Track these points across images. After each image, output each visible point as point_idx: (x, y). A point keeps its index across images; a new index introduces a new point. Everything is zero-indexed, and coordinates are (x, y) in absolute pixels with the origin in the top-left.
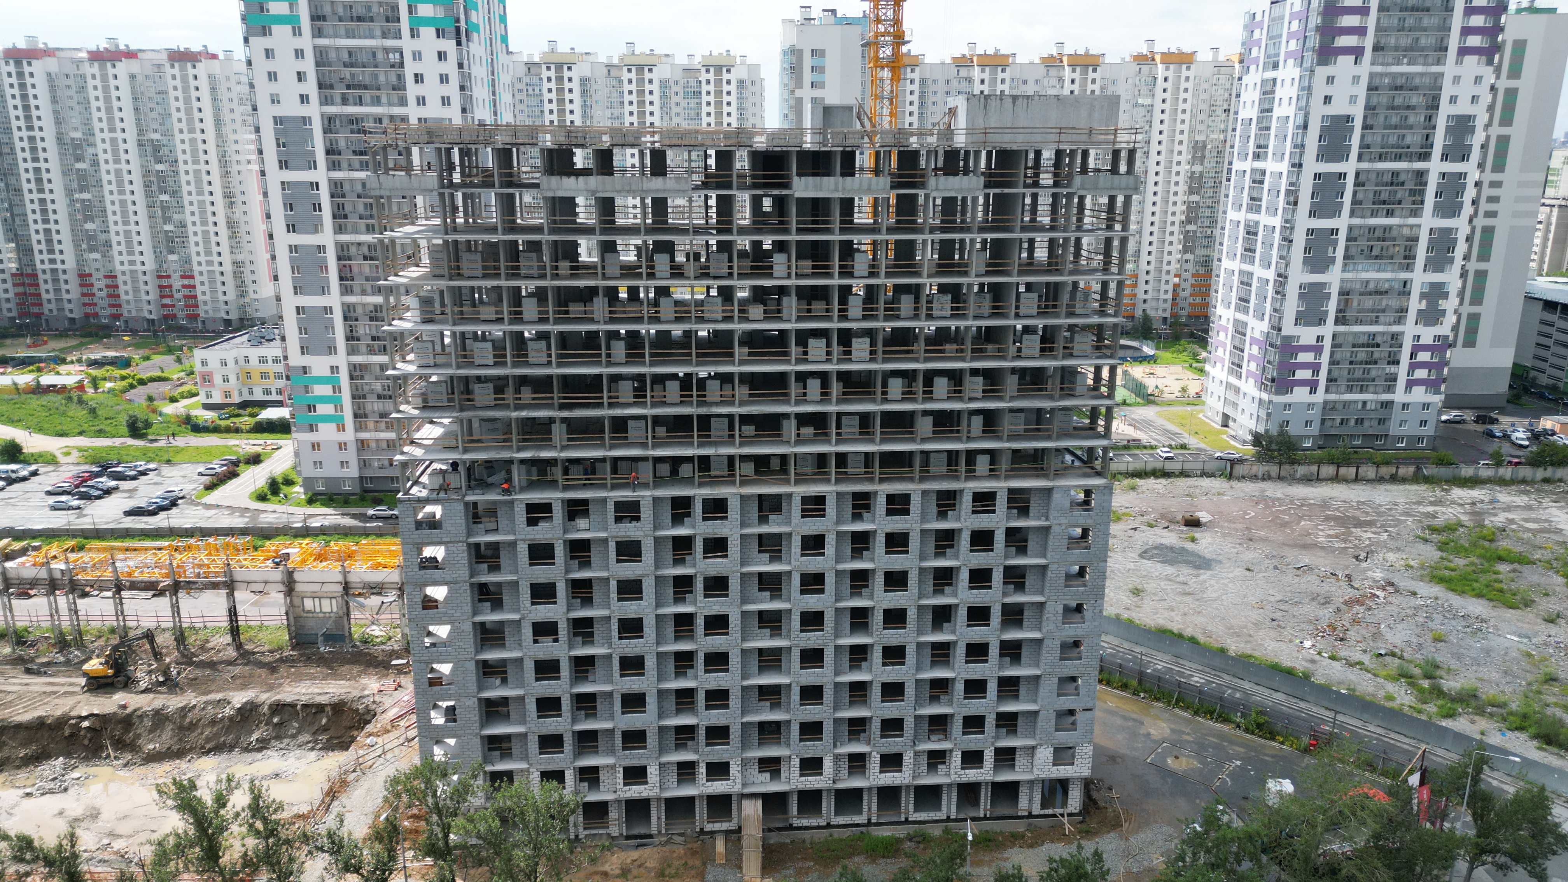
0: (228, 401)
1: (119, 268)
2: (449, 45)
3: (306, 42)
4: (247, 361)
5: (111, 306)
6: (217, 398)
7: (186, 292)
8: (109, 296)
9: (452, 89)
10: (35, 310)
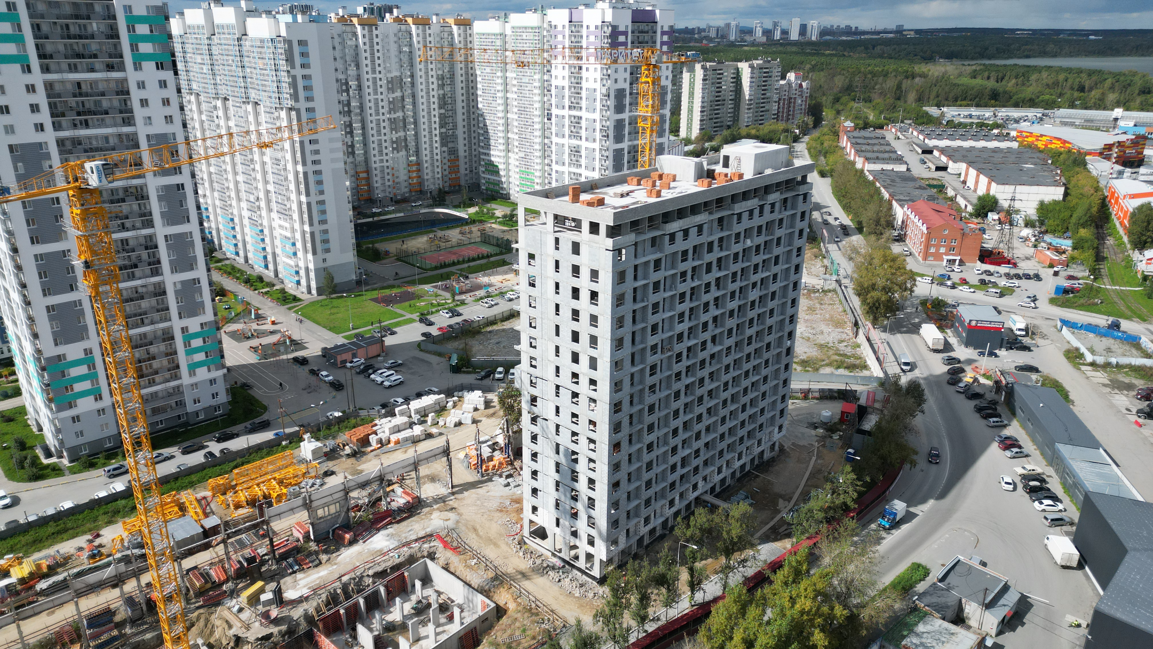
2: (167, 75)
3: (37, 78)
9: (173, 110)
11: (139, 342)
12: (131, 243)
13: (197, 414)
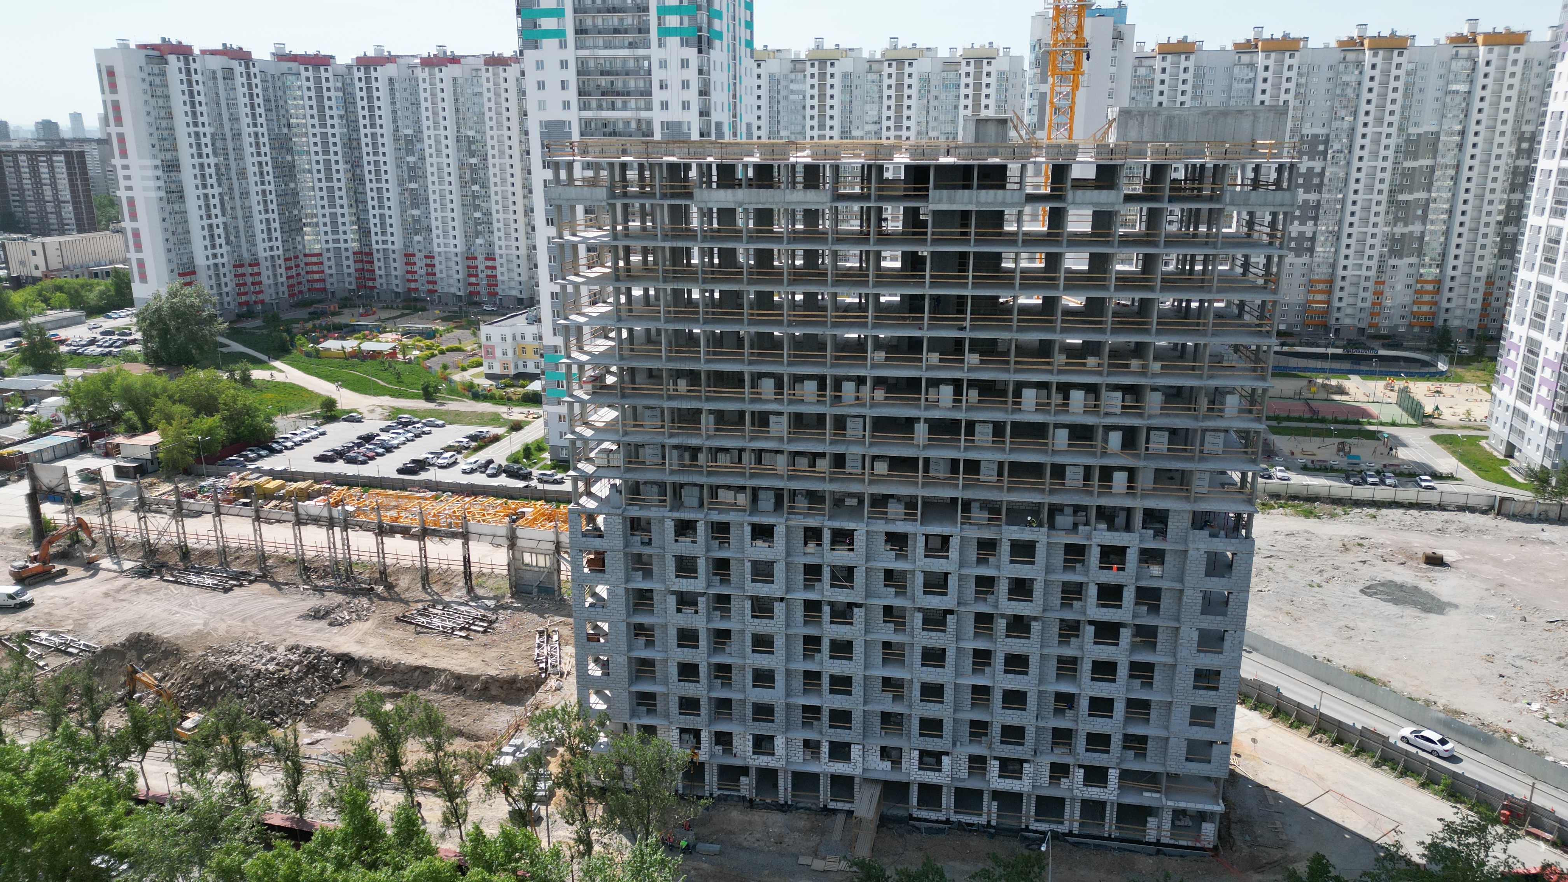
0: (506, 372)
1: (436, 249)
2: (691, 53)
3: (570, 54)
4: (523, 338)
5: (429, 282)
6: (497, 370)
7: (489, 272)
8: (428, 274)
9: (692, 95)
10: (370, 284)
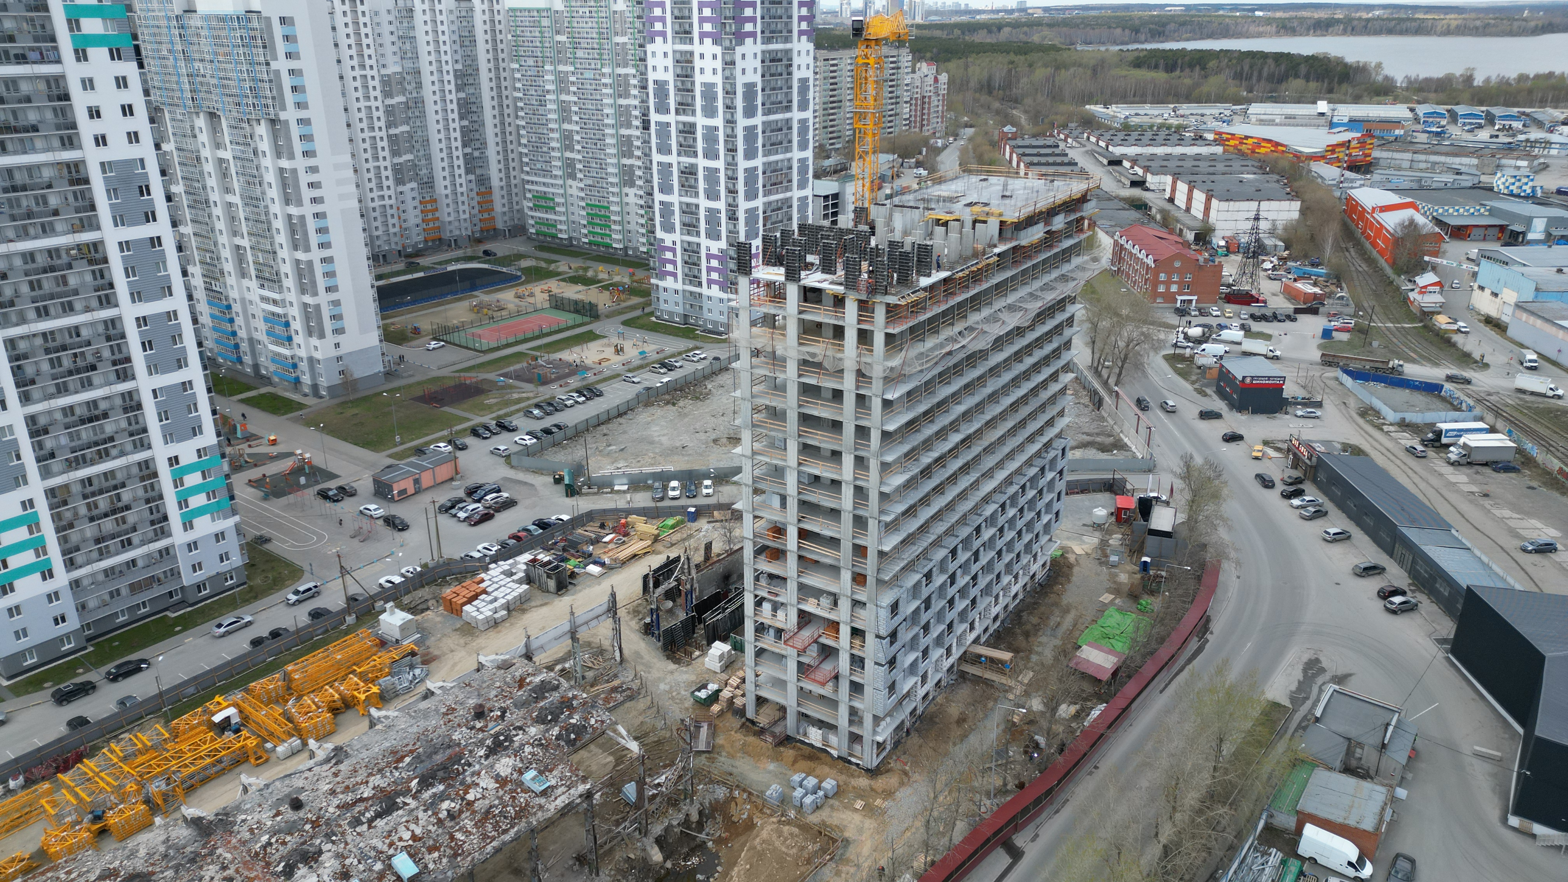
2: (128, 68)
9: (140, 123)
11: (105, 484)
12: (85, 333)
13: (199, 587)
